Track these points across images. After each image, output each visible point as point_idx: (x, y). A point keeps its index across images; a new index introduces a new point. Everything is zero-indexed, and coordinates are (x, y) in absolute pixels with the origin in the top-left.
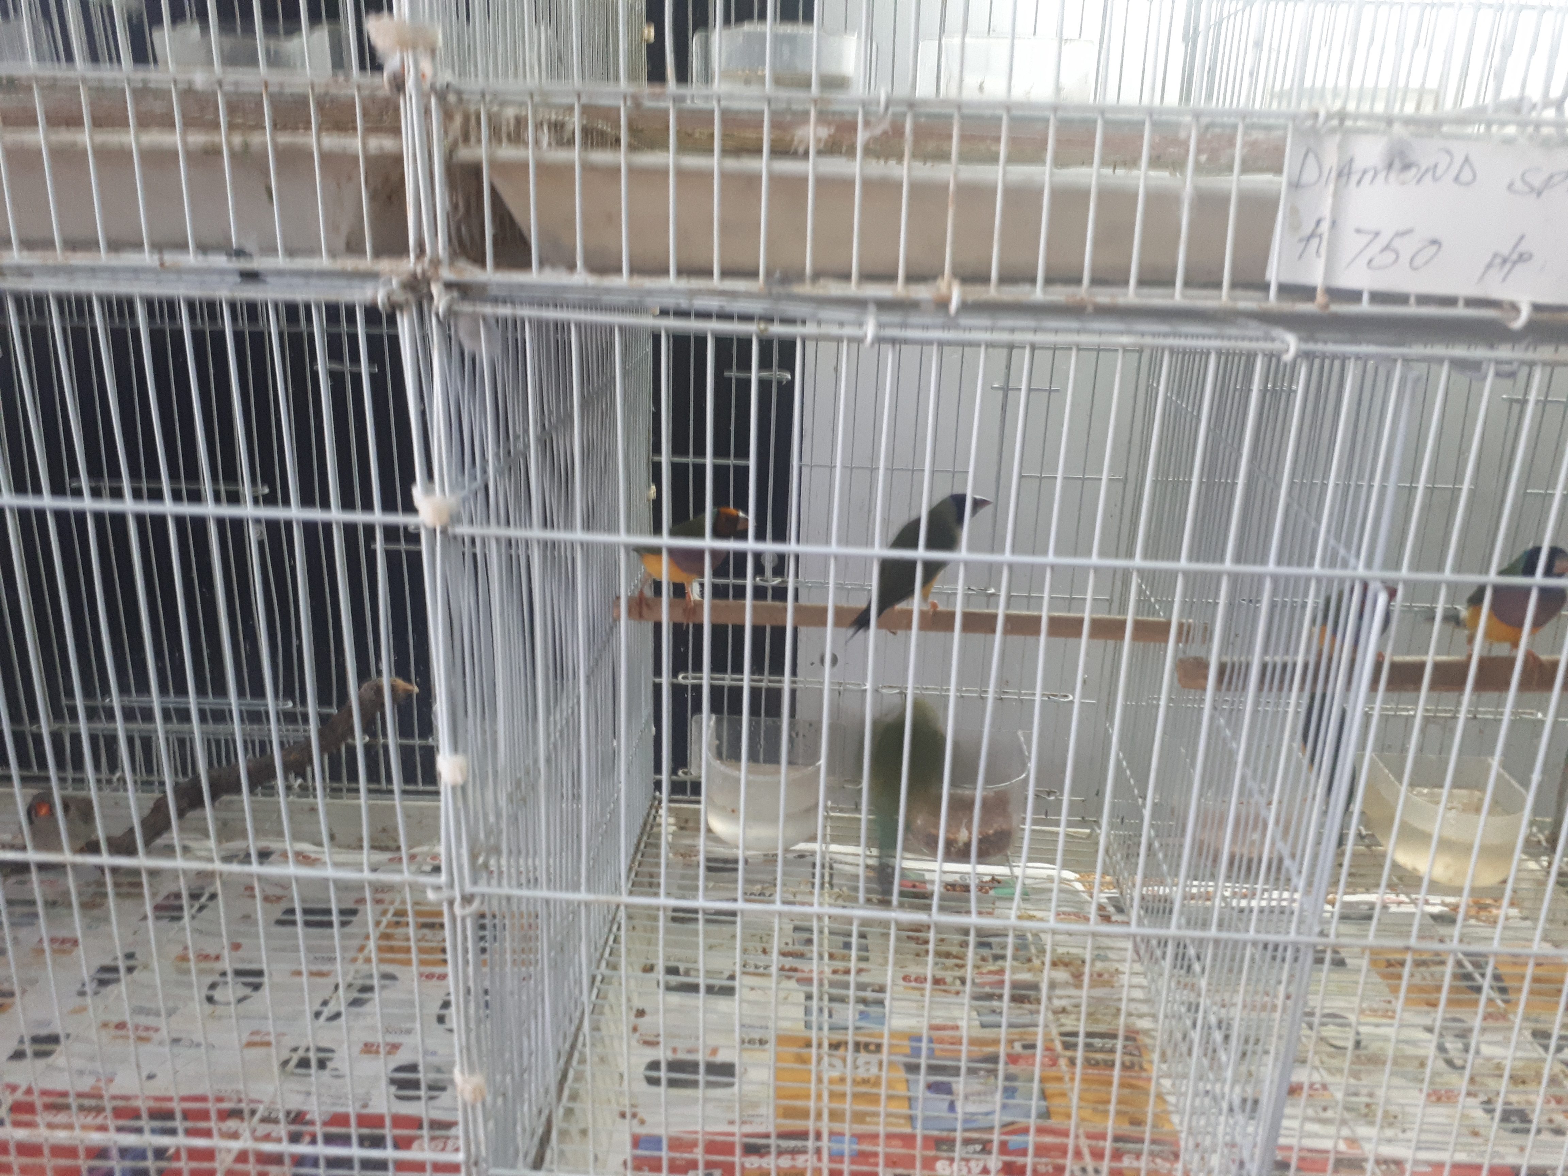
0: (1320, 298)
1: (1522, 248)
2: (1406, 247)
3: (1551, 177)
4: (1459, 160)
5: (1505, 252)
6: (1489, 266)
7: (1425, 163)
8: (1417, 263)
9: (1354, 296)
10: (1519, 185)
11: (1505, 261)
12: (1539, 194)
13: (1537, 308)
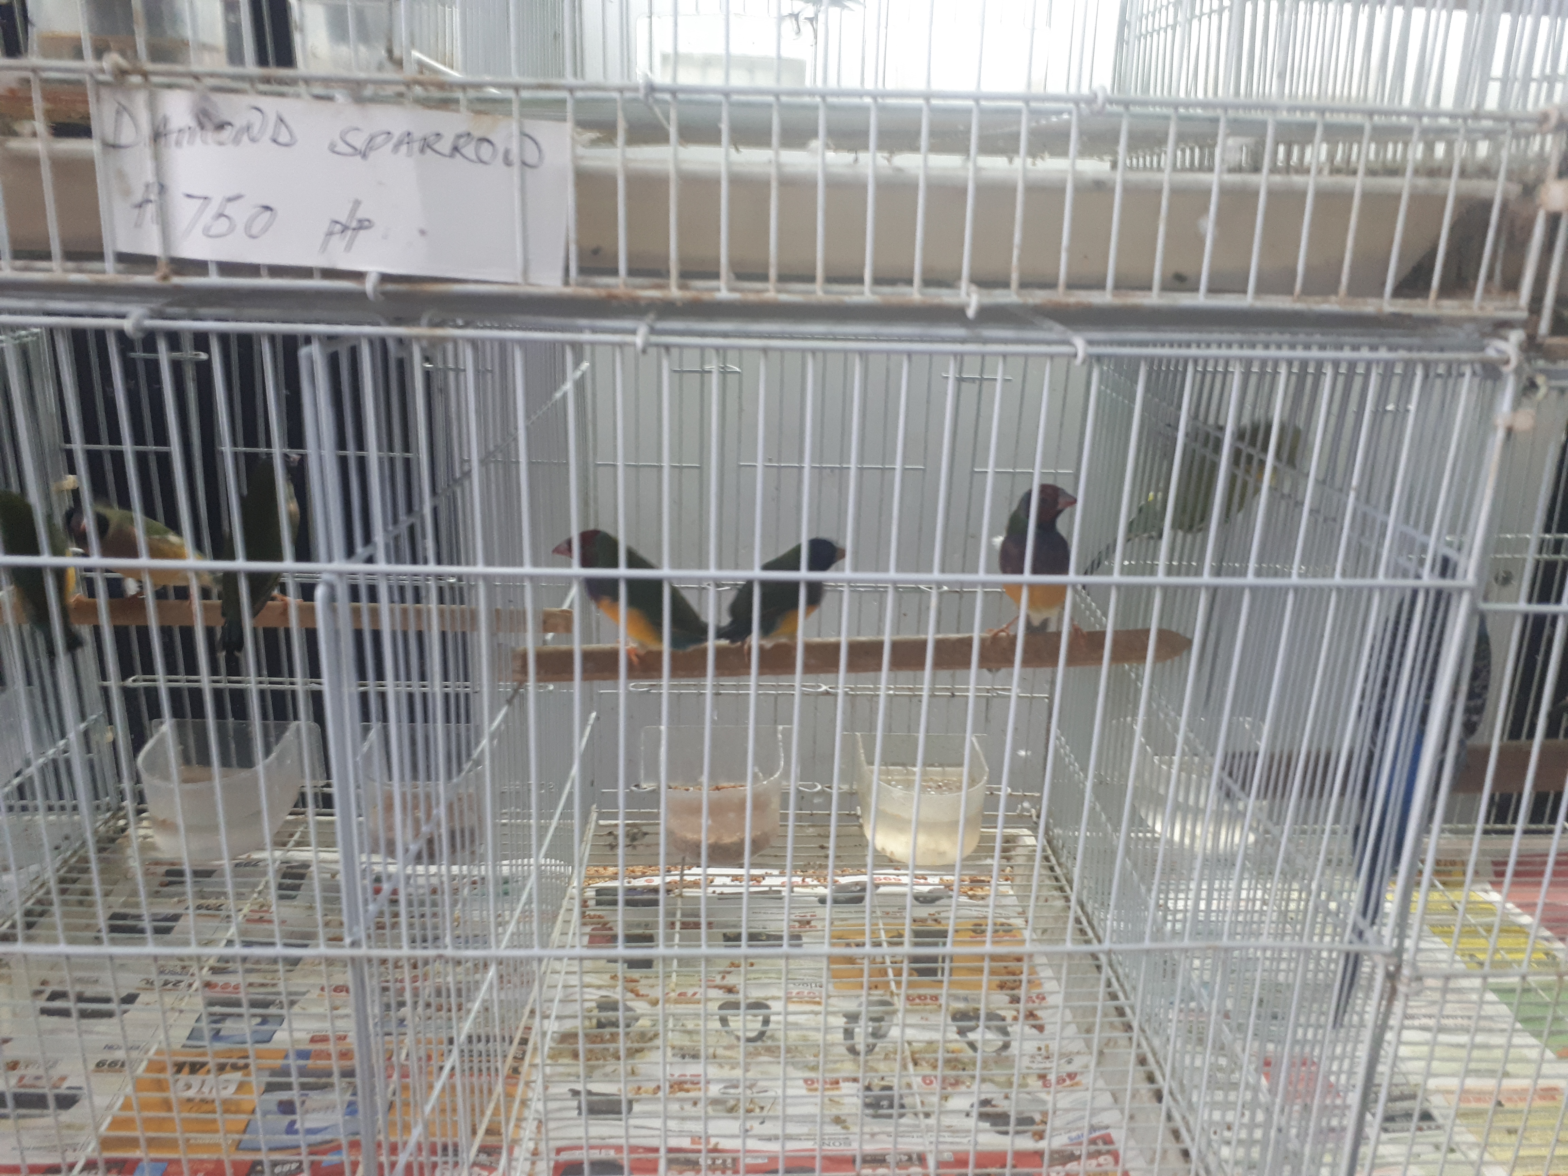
0: (163, 269)
1: (361, 214)
2: (239, 212)
3: (372, 139)
4: (272, 119)
5: (343, 219)
6: (330, 234)
7: (239, 122)
8: (255, 230)
9: (200, 267)
10: (342, 147)
11: (345, 228)
12: (364, 156)
13: (385, 278)
